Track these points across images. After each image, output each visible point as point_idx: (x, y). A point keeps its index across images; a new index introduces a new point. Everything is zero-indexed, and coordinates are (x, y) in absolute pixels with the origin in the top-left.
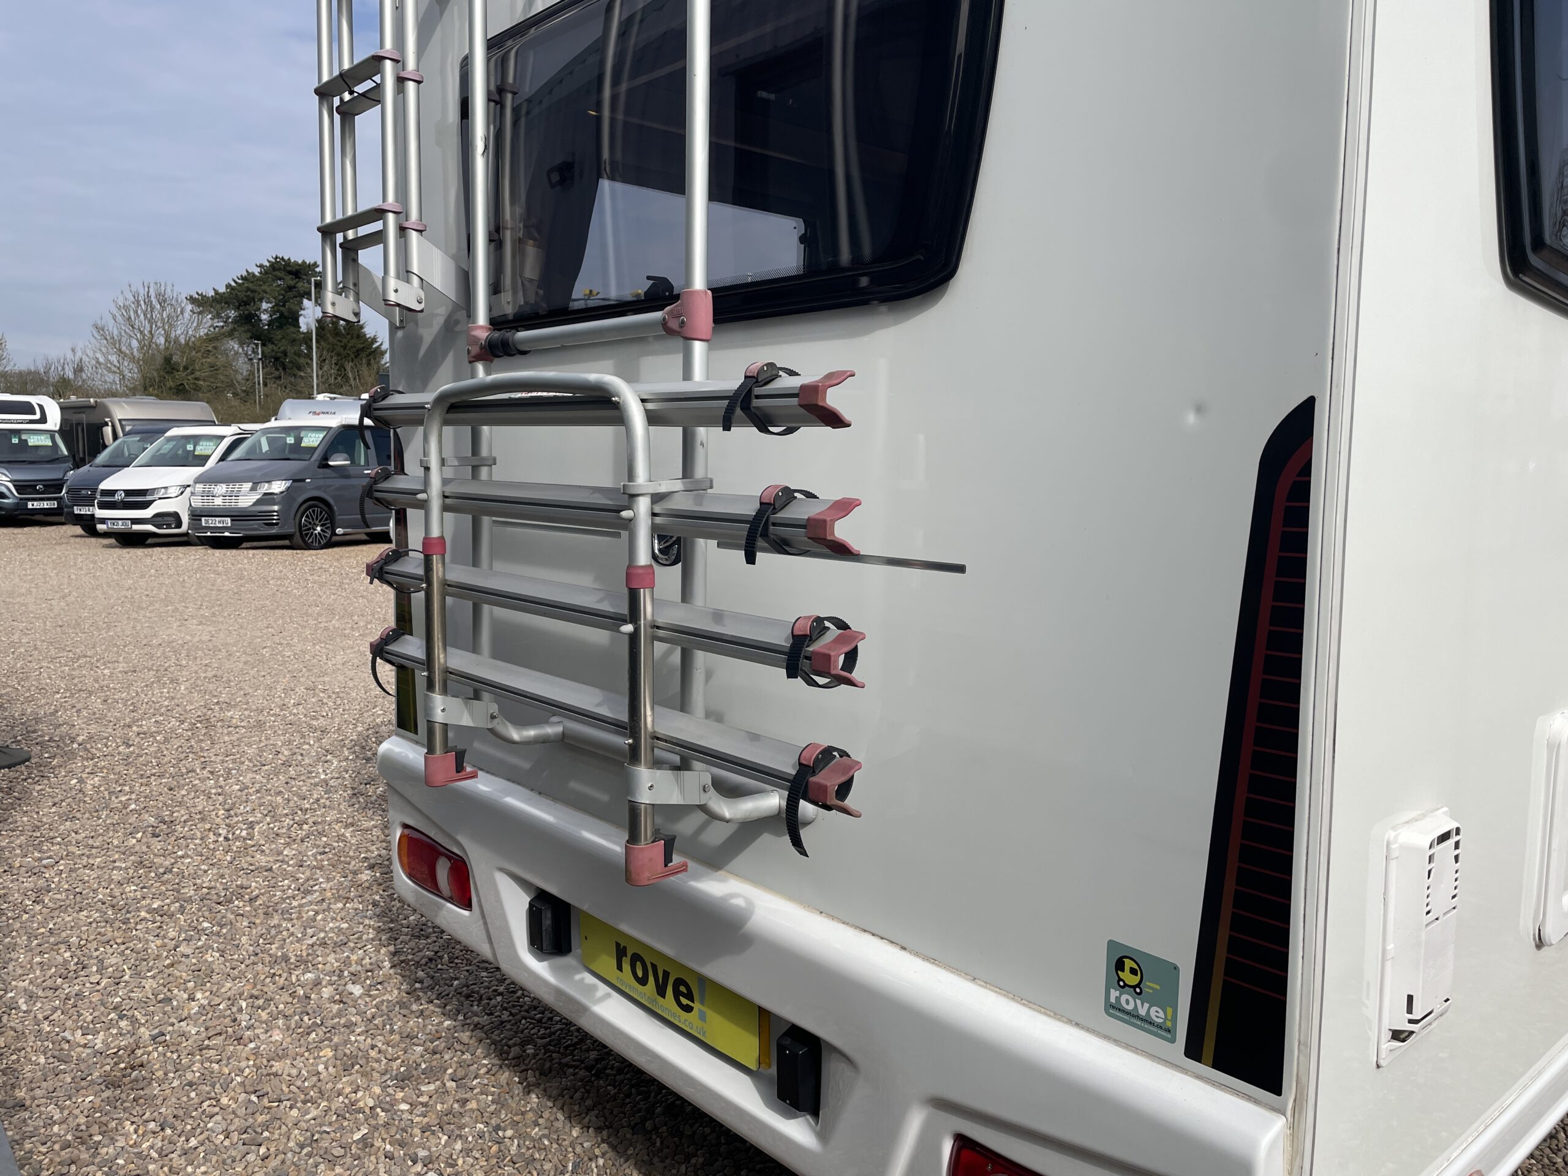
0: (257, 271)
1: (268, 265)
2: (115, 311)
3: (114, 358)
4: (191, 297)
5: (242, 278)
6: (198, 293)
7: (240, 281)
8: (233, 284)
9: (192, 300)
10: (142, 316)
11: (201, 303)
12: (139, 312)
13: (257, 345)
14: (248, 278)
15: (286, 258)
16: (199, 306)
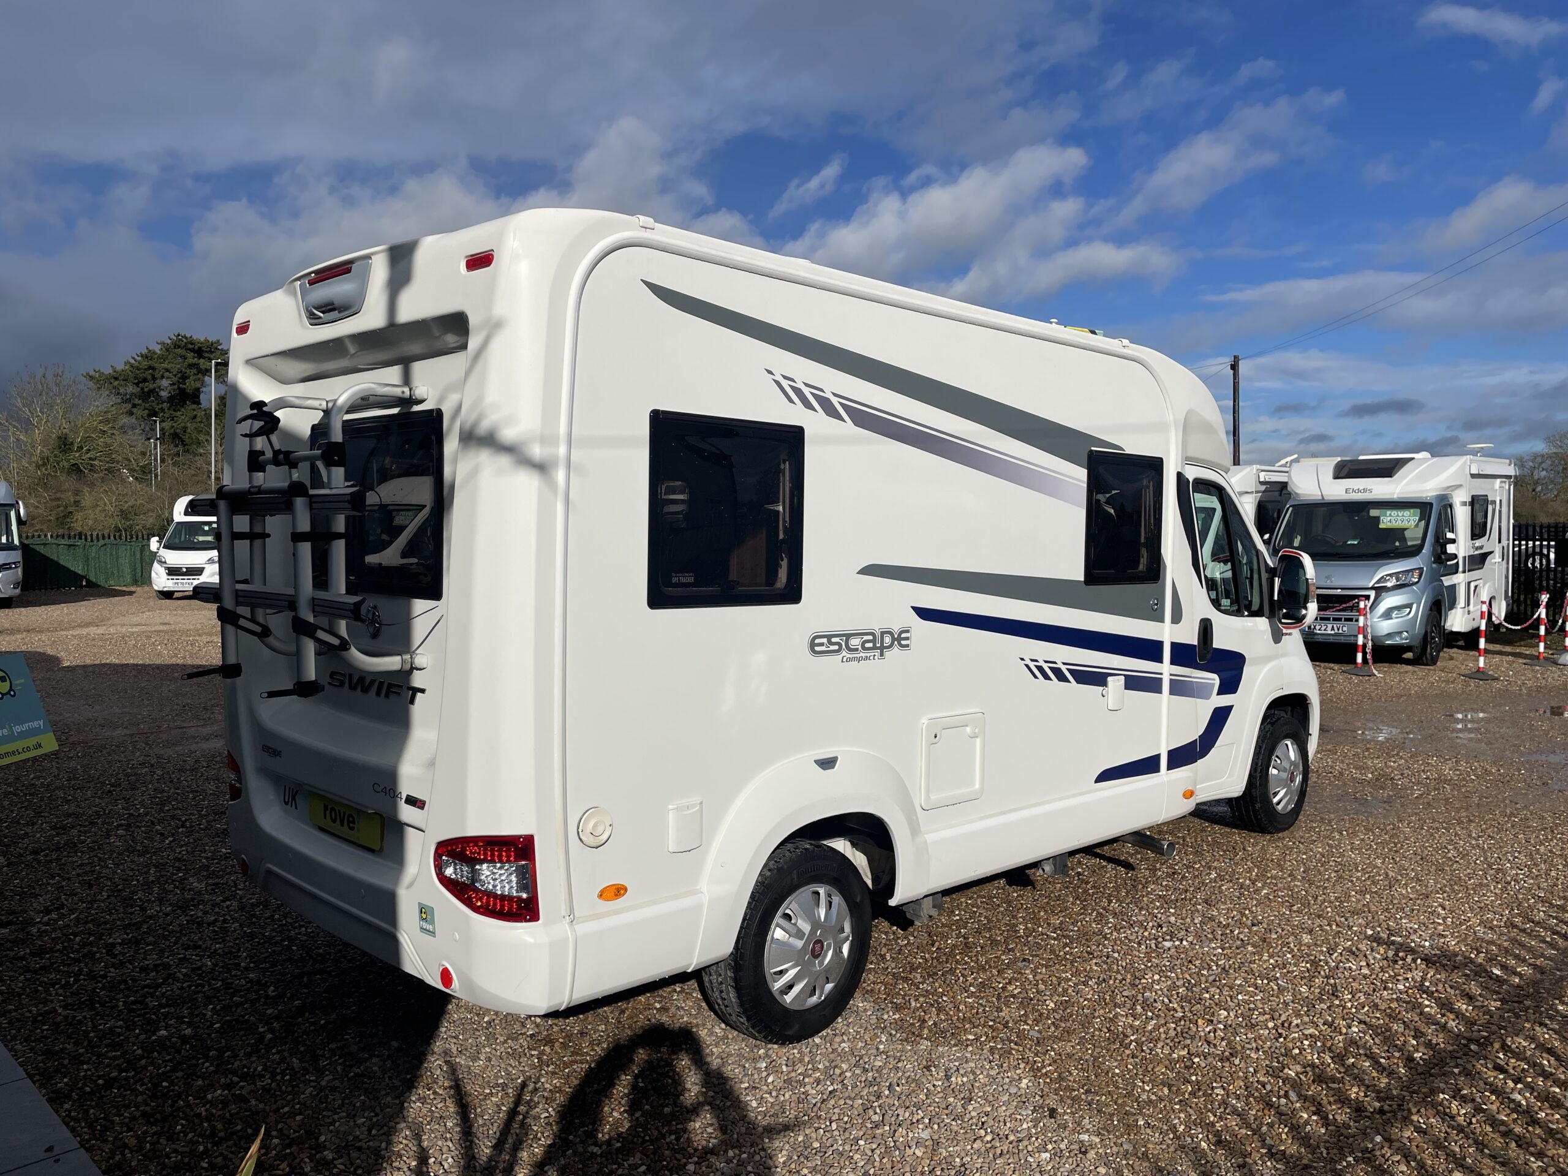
0: (157, 349)
1: (169, 342)
5: (142, 356)
6: (95, 371)
7: (140, 358)
8: (132, 361)
9: (89, 377)
11: (98, 380)
13: (155, 422)
14: (149, 356)
15: (188, 335)
16: (96, 383)
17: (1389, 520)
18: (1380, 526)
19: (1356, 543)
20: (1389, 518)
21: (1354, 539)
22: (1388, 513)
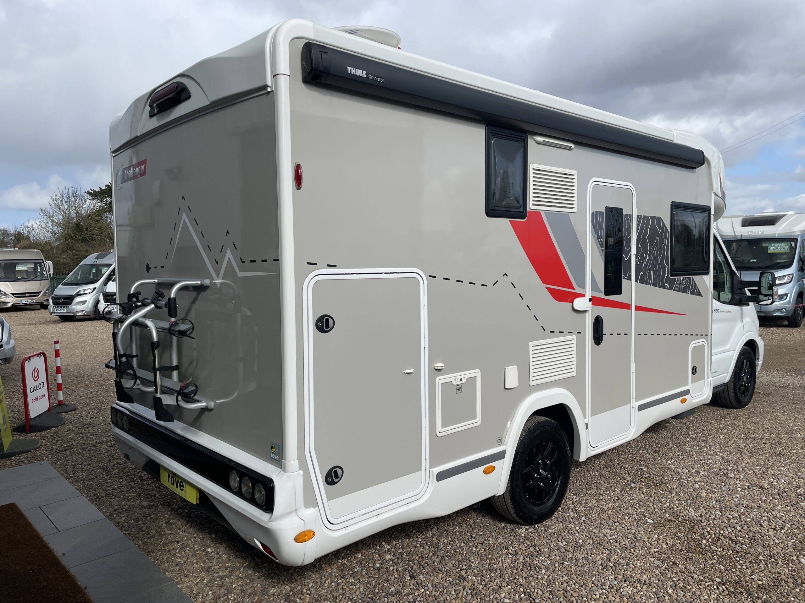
2: (51, 201)
3: (50, 225)
4: (88, 192)
6: (91, 190)
9: (88, 193)
10: (65, 204)
11: (94, 195)
12: (63, 202)
16: (92, 197)
17: (773, 248)
18: (768, 252)
19: (755, 261)
20: (773, 247)
21: (754, 259)
22: (773, 245)
